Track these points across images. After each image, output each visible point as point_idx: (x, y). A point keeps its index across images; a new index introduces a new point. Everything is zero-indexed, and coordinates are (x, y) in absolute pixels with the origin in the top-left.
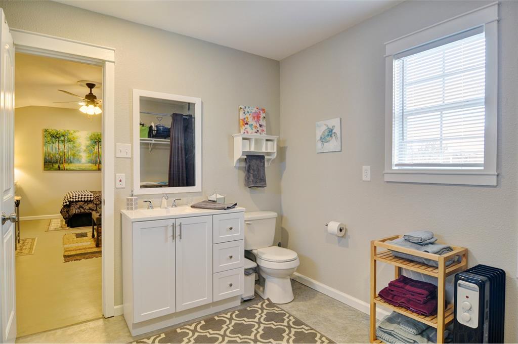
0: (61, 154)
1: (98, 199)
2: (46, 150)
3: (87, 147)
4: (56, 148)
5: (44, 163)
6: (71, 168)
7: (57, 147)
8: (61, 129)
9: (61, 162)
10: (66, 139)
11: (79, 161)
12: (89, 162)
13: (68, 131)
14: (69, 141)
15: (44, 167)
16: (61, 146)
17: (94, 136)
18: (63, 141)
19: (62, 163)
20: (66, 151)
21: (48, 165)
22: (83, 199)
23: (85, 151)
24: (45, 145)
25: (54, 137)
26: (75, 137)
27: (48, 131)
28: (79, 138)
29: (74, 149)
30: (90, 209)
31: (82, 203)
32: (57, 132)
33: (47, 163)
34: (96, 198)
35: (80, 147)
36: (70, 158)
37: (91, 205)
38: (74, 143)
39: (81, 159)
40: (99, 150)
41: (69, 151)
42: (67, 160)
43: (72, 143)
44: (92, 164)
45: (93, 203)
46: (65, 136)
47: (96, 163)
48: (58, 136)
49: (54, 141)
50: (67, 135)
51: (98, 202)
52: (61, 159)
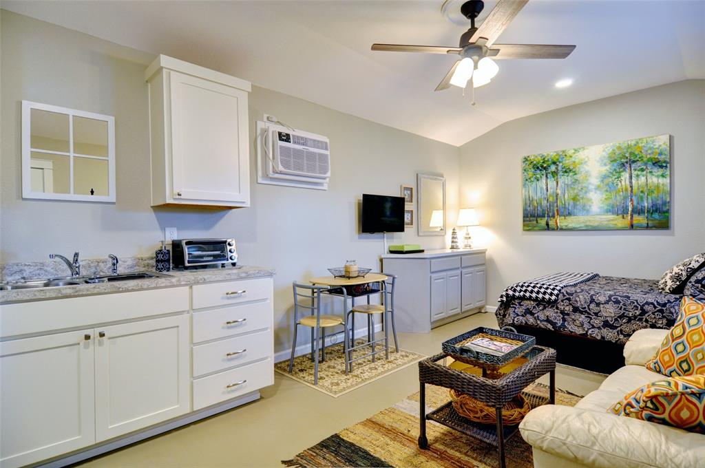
0: (551, 199)
1: (569, 299)
2: (527, 193)
3: (604, 177)
4: (541, 188)
5: (524, 217)
6: (571, 226)
7: (545, 187)
8: (550, 152)
9: (551, 214)
10: (560, 168)
11: (586, 210)
12: (608, 211)
13: (563, 152)
14: (566, 172)
15: (524, 225)
16: (551, 183)
17: (617, 152)
18: (555, 174)
19: (554, 216)
20: (559, 191)
21: (530, 221)
23: (598, 188)
24: (524, 185)
25: (538, 168)
26: (577, 161)
27: (529, 159)
28: (586, 162)
29: (576, 187)
30: (548, 320)
31: (532, 303)
32: (544, 159)
33: (527, 217)
34: (564, 296)
35: (588, 180)
36: (567, 206)
37: (550, 313)
38: (576, 174)
39: (590, 206)
40: (631, 182)
41: (566, 191)
42: (562, 210)
43: (571, 174)
44: (615, 216)
45: (557, 308)
46: (558, 163)
47: (624, 212)
48: (545, 165)
49: (538, 176)
50: (560, 160)
51: (567, 308)
52: (552, 208)
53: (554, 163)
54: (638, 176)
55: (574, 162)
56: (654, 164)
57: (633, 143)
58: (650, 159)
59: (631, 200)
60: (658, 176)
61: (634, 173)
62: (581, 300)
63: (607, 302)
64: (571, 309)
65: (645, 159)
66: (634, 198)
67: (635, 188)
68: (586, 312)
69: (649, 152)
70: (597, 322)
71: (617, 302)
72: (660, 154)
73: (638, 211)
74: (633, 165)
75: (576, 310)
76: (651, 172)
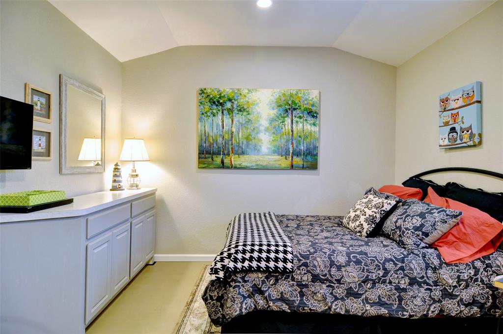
0: (226, 137)
1: (306, 265)
2: (203, 127)
3: (272, 120)
4: (218, 125)
5: (199, 153)
6: (244, 164)
7: (221, 124)
8: (226, 89)
9: (226, 152)
10: (235, 106)
11: (257, 150)
12: (274, 152)
13: (239, 90)
14: (240, 110)
15: (199, 163)
16: (227, 120)
17: (283, 99)
18: (230, 111)
19: (228, 155)
20: (234, 130)
21: (205, 158)
22: (263, 264)
23: (267, 130)
24: (200, 119)
25: (214, 103)
26: (250, 101)
27: (205, 91)
28: (257, 104)
29: (249, 126)
30: (282, 299)
31: (260, 275)
32: (220, 94)
33: (203, 154)
34: (299, 260)
35: (258, 121)
36: (241, 145)
37: (285, 287)
38: (249, 114)
39: (260, 146)
40: (292, 127)
41: (240, 130)
42: (236, 148)
43: (245, 113)
44: (280, 157)
45: (293, 279)
46: (233, 101)
47: (287, 154)
48: (221, 101)
49: (215, 111)
50: (236, 98)
51: (305, 278)
52: (227, 146)
53: (230, 100)
54: (297, 122)
55: (248, 102)
56: (308, 113)
57: (294, 92)
58: (306, 109)
59: (292, 143)
60: (310, 124)
61: (295, 119)
62: (320, 263)
63: (348, 264)
64: (310, 278)
65: (302, 108)
66: (294, 142)
67: (295, 133)
68: (327, 280)
69: (306, 102)
70: (340, 291)
71: (358, 262)
72: (313, 105)
73: (297, 153)
74: (294, 112)
75: (316, 278)
76: (306, 120)
